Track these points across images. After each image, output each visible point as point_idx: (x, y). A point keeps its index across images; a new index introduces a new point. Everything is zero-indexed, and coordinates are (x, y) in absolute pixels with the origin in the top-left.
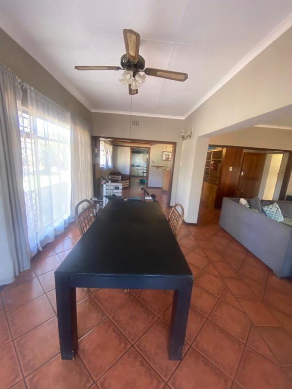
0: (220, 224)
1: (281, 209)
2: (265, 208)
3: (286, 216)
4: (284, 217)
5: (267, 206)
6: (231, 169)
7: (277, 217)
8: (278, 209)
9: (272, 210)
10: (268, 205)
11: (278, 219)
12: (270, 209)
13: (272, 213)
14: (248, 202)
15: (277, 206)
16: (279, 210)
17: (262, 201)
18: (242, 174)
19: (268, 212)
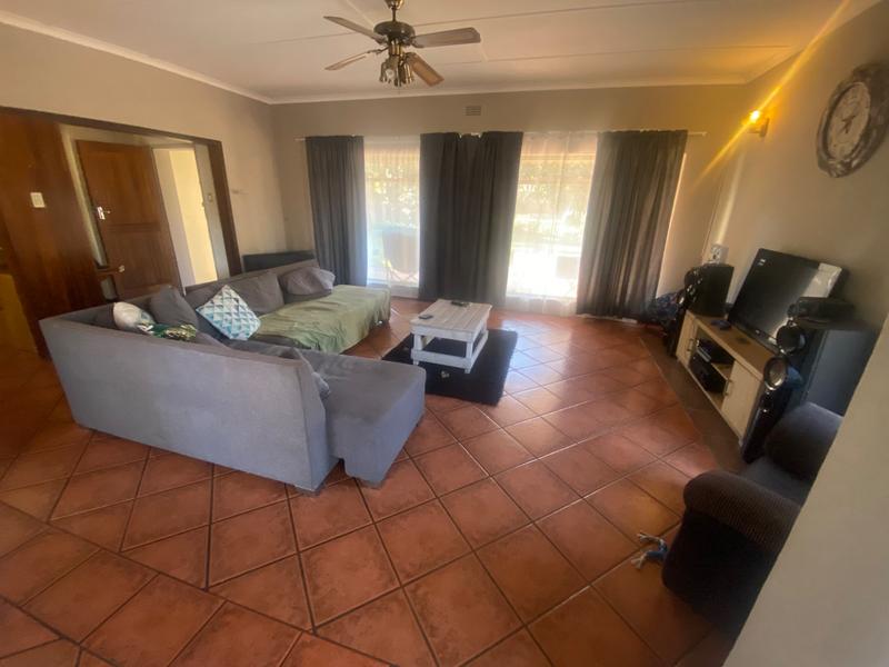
0: (77, 422)
1: (242, 297)
2: (206, 311)
3: (261, 310)
4: (258, 314)
5: (209, 304)
6: (38, 200)
7: (243, 322)
8: (237, 301)
9: (225, 310)
10: (210, 298)
11: (248, 327)
12: (217, 310)
13: (229, 317)
14: (146, 307)
15: (234, 295)
16: (242, 302)
17: (189, 290)
18: (102, 216)
19: (217, 318)
